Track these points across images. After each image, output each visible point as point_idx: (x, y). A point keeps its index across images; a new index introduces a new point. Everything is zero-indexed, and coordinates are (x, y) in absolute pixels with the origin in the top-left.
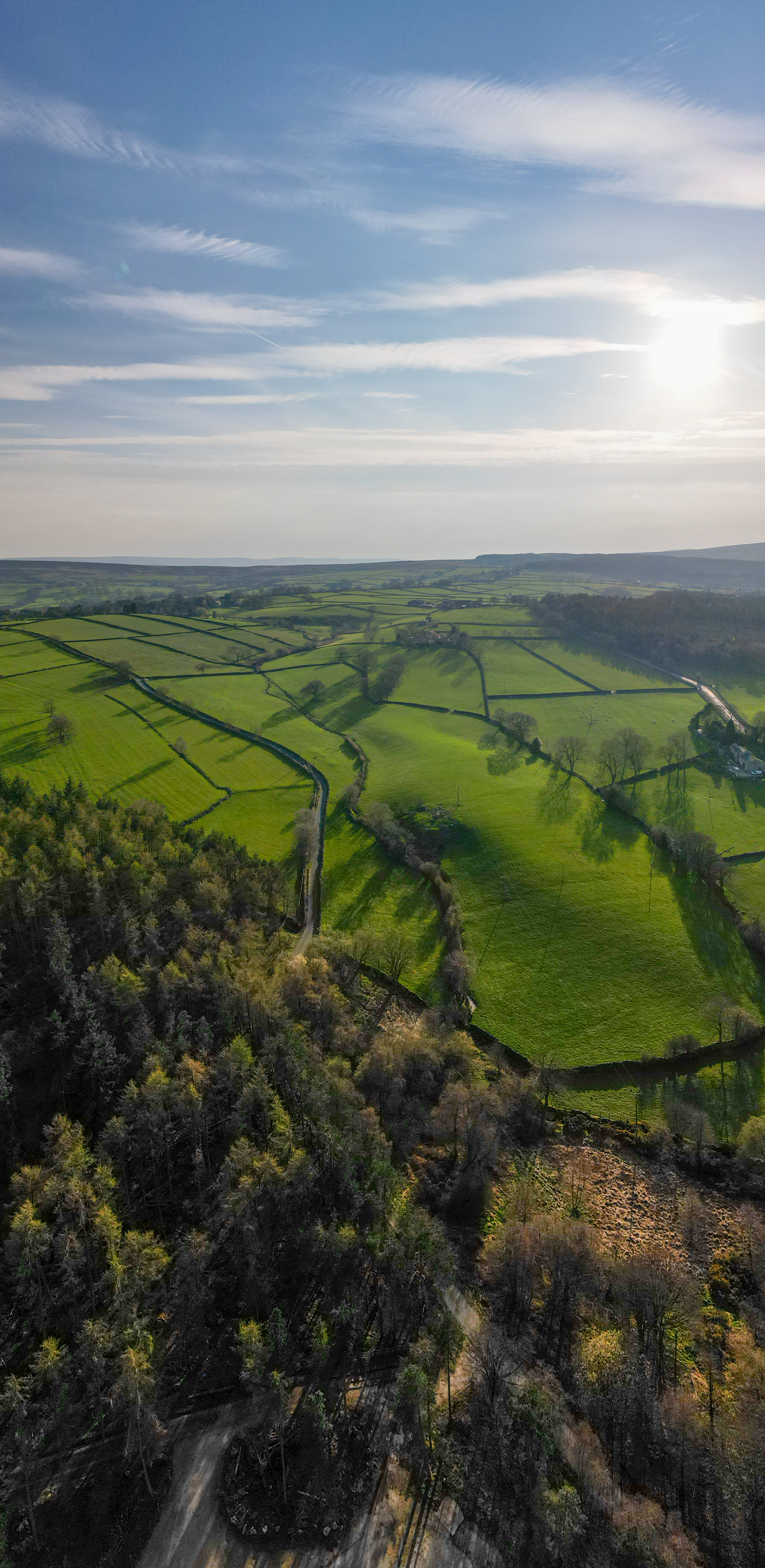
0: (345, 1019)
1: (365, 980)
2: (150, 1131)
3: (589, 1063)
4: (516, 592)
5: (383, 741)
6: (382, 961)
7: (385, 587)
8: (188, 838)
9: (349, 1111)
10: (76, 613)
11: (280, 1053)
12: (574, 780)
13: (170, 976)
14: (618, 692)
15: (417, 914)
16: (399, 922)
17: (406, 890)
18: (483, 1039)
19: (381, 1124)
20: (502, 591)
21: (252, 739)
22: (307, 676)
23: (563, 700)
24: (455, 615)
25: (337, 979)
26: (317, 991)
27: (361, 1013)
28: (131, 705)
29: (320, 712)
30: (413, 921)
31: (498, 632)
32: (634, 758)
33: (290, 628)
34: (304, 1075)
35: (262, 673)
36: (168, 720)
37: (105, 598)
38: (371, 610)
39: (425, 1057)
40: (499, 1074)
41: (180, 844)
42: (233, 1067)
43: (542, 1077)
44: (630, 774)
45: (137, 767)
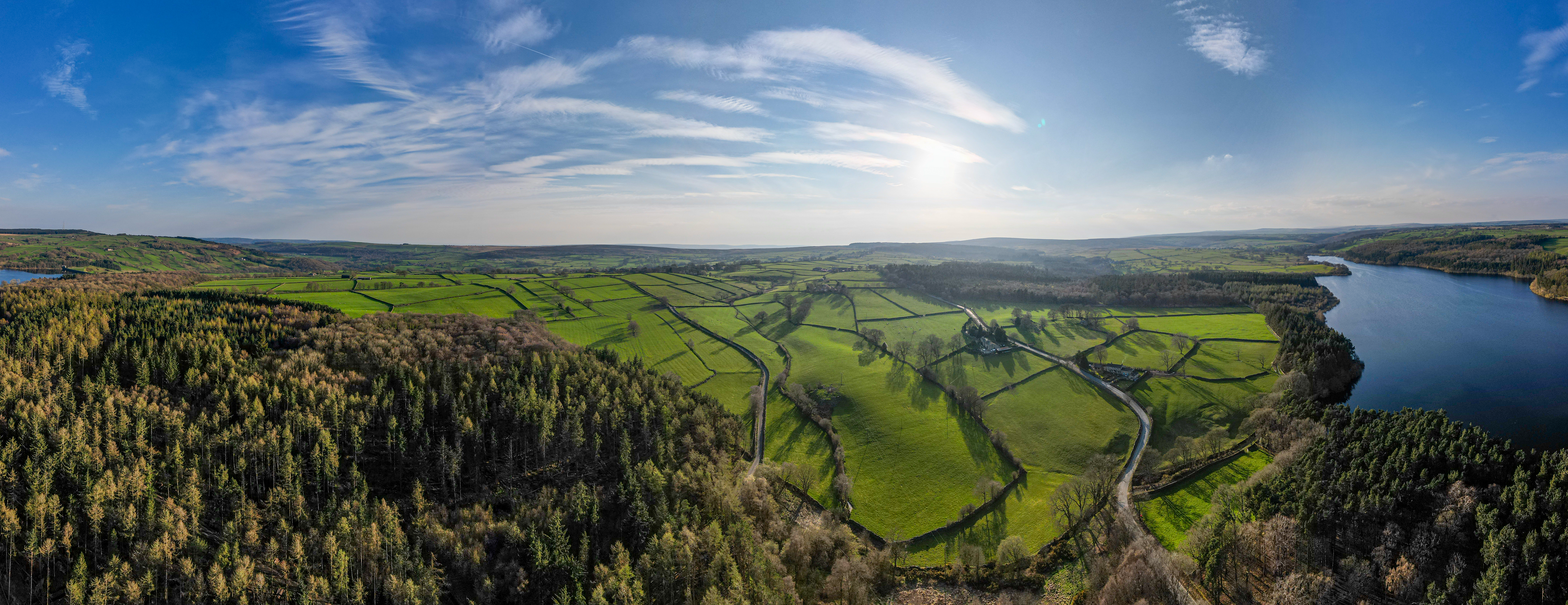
0: (776, 516)
1: (788, 492)
2: (663, 569)
3: (919, 535)
4: (871, 263)
5: (800, 346)
6: (798, 481)
7: (800, 260)
8: (693, 396)
9: (776, 577)
10: (644, 271)
11: (738, 535)
12: (906, 365)
13: (678, 478)
14: (927, 315)
15: (819, 452)
16: (809, 458)
17: (813, 438)
18: (857, 528)
19: (796, 587)
20: (864, 262)
21: (728, 343)
22: (758, 309)
23: (899, 322)
24: (839, 276)
25: (772, 491)
26: (760, 498)
27: (785, 513)
28: (667, 320)
29: (765, 329)
30: (816, 457)
31: (862, 285)
32: (935, 350)
33: (749, 282)
34: (751, 551)
35: (734, 306)
36: (685, 329)
37: (657, 265)
38: (793, 273)
39: (823, 542)
40: (867, 550)
41: (689, 399)
42: (711, 539)
43: (893, 549)
44: (934, 360)
45: (668, 354)
